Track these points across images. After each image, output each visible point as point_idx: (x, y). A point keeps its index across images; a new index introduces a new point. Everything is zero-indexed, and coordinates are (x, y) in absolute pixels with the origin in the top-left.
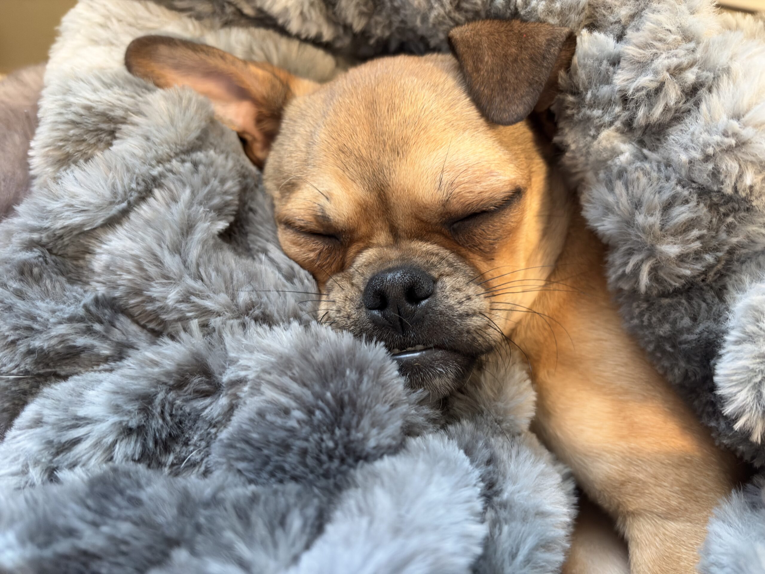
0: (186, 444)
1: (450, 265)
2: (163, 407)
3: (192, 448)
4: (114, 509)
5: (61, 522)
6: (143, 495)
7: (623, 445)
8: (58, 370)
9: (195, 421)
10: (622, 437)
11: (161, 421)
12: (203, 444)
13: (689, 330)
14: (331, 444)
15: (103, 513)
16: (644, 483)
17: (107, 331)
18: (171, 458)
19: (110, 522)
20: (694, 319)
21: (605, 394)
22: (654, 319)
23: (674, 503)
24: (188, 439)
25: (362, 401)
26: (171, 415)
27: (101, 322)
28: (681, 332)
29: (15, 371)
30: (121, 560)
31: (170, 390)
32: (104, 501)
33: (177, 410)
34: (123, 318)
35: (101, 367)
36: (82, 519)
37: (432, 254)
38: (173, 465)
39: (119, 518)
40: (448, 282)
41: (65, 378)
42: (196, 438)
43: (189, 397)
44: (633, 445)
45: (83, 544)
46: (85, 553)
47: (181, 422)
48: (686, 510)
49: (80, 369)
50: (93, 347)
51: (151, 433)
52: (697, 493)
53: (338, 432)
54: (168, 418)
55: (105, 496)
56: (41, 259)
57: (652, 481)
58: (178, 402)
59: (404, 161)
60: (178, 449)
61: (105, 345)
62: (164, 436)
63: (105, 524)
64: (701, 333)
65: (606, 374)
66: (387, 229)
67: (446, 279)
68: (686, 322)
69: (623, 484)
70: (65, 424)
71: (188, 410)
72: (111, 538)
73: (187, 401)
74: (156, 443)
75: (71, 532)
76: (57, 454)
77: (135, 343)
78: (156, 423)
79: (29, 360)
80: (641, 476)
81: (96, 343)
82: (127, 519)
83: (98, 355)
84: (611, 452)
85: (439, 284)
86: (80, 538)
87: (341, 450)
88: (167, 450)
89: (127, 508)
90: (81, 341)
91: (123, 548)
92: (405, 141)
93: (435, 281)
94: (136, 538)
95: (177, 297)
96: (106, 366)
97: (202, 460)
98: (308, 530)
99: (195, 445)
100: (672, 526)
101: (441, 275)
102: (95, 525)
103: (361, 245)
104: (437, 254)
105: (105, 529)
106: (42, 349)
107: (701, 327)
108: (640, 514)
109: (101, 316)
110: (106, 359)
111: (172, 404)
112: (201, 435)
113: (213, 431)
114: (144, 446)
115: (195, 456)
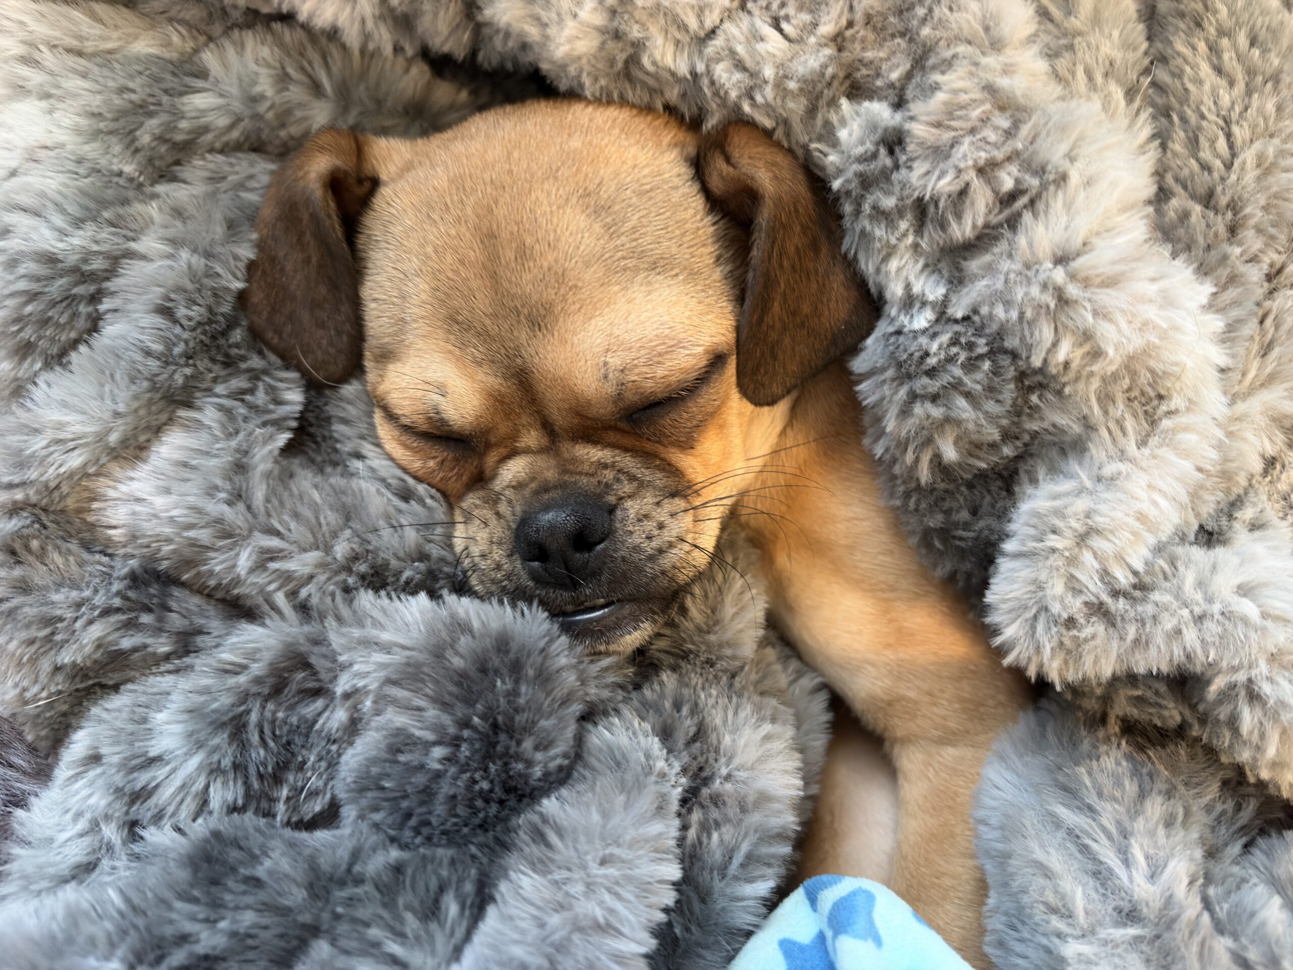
0: (301, 767)
1: (632, 478)
2: (262, 732)
3: (309, 774)
4: (228, 897)
5: (169, 931)
6: (260, 872)
7: (890, 655)
8: (104, 681)
9: (307, 736)
10: (888, 646)
11: (262, 752)
12: (323, 764)
13: (966, 526)
14: (485, 785)
15: (216, 904)
16: (916, 702)
17: (160, 620)
18: (285, 792)
19: (230, 914)
20: (974, 512)
21: (864, 590)
22: (923, 505)
23: (952, 725)
24: (304, 763)
25: (520, 719)
26: (275, 737)
27: (148, 609)
28: (956, 525)
29: (44, 694)
30: (251, 955)
31: (266, 701)
32: (213, 889)
33: (281, 728)
34: (176, 592)
35: (162, 669)
36: (193, 918)
37: (605, 466)
38: (288, 799)
39: (237, 908)
40: (632, 508)
41: (116, 688)
42: (312, 758)
43: (292, 701)
44: (902, 655)
45: (200, 949)
46: (206, 957)
47: (289, 743)
48: (967, 732)
49: (132, 673)
50: (145, 646)
51: (252, 770)
52: (982, 709)
53: (492, 768)
54: (272, 744)
55: (215, 882)
56: (37, 526)
57: (926, 699)
58: (280, 715)
59: (549, 336)
60: (291, 778)
61: (162, 640)
62: (270, 769)
63: (223, 918)
64: (981, 531)
65: (864, 565)
66: (538, 426)
67: (629, 504)
68: (964, 515)
69: (890, 704)
70: (134, 762)
71: (294, 720)
72: (233, 934)
73: (291, 708)
74: (261, 776)
75: (184, 939)
76: (132, 802)
77: (202, 625)
78: (258, 754)
79: (60, 678)
80: (912, 694)
81: (149, 641)
82: (248, 907)
83: (154, 654)
84: (872, 664)
85: (619, 513)
86: (197, 941)
87: (499, 792)
88: (277, 780)
89: (245, 893)
90: (126, 643)
91: (250, 942)
92: (548, 308)
93: (612, 510)
94: (266, 928)
95: (249, 564)
96: (169, 667)
97: (326, 785)
98: (467, 913)
99: (314, 769)
100: (949, 753)
101: (621, 498)
102: (210, 922)
103: (503, 451)
104: (613, 465)
105: (223, 925)
106: (74, 664)
107: (982, 524)
108: (910, 741)
109: (146, 601)
110: (167, 657)
111: (273, 722)
112: (319, 754)
113: (334, 748)
114: (247, 784)
115: (314, 782)
